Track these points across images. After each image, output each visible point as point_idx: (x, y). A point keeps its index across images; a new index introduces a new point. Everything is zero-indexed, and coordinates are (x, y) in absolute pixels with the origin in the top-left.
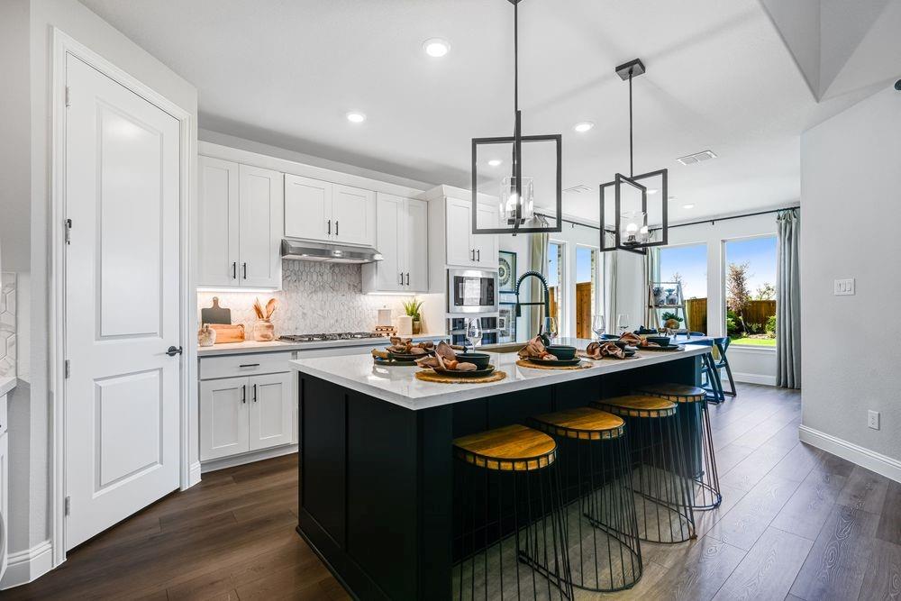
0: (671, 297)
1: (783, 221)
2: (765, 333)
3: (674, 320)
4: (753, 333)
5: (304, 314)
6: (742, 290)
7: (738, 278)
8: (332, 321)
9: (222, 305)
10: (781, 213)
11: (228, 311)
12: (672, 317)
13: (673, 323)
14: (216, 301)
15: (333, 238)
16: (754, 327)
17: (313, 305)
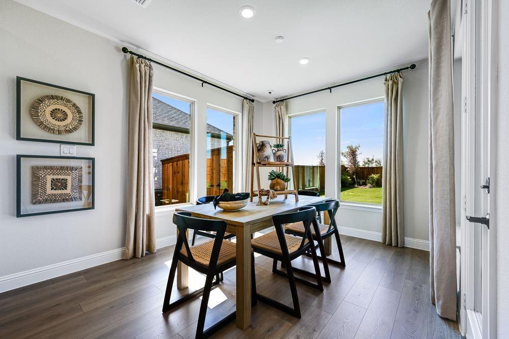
0: (279, 153)
1: (390, 82)
2: (366, 185)
3: (279, 180)
4: (360, 185)
6: (356, 161)
7: (353, 153)
10: (388, 76)
12: (279, 176)
13: (278, 184)
16: (361, 181)
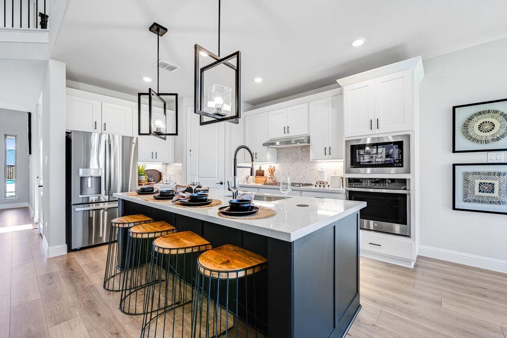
5: (289, 173)
8: (302, 177)
9: (262, 169)
11: (263, 171)
14: (260, 167)
15: (287, 135)
17: (293, 169)
